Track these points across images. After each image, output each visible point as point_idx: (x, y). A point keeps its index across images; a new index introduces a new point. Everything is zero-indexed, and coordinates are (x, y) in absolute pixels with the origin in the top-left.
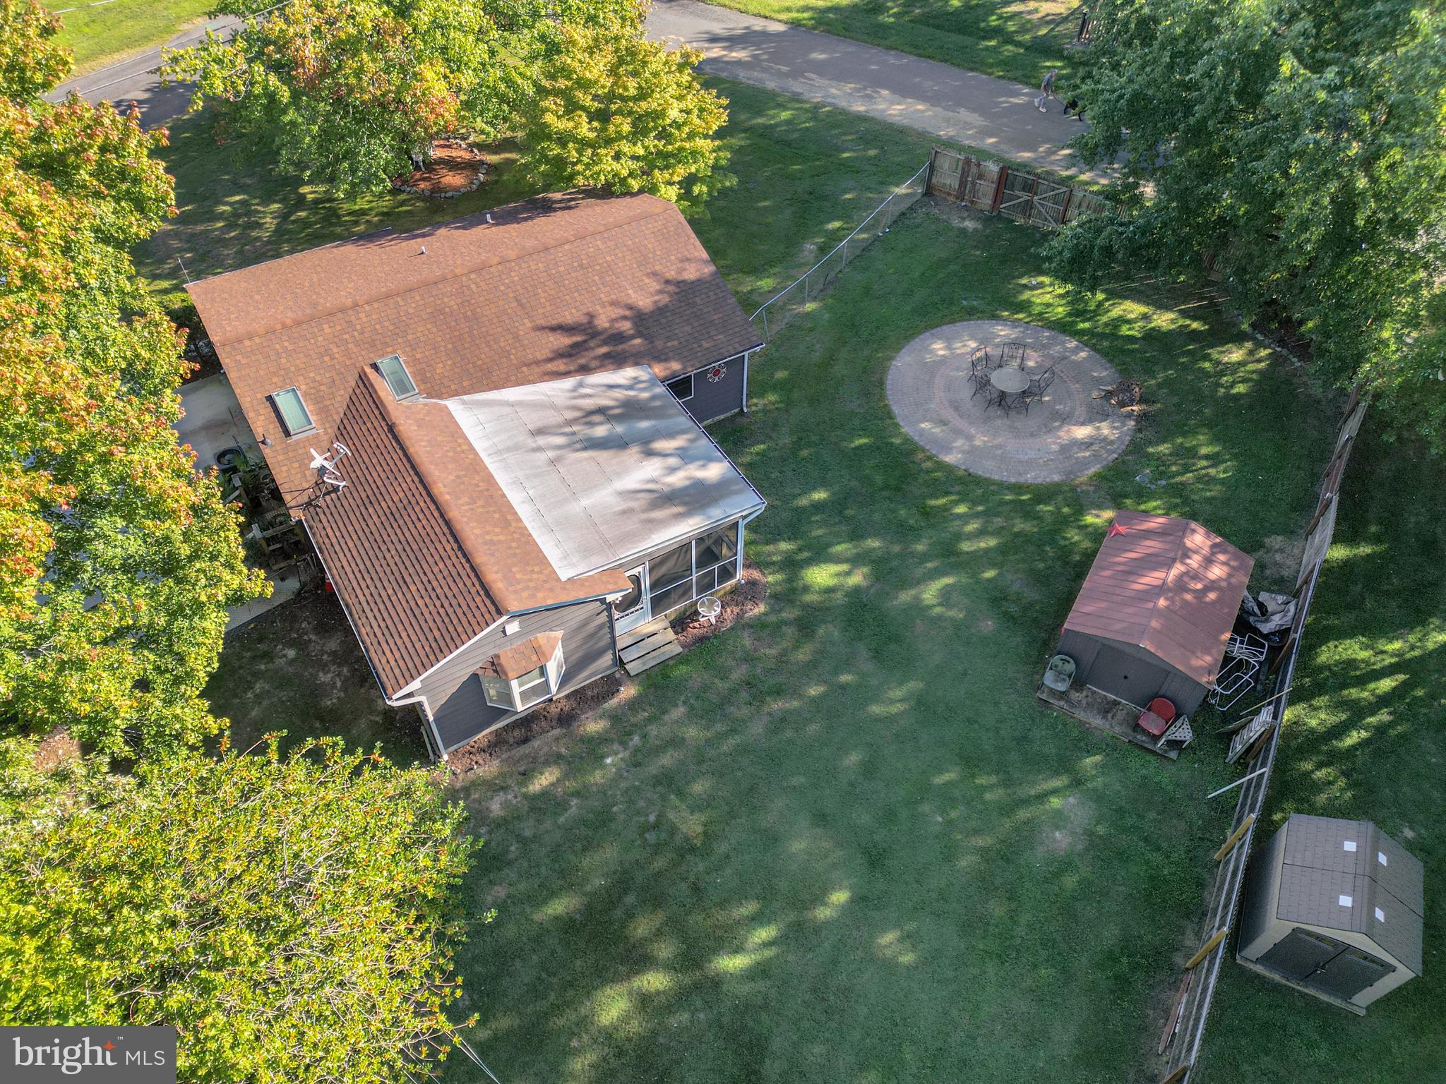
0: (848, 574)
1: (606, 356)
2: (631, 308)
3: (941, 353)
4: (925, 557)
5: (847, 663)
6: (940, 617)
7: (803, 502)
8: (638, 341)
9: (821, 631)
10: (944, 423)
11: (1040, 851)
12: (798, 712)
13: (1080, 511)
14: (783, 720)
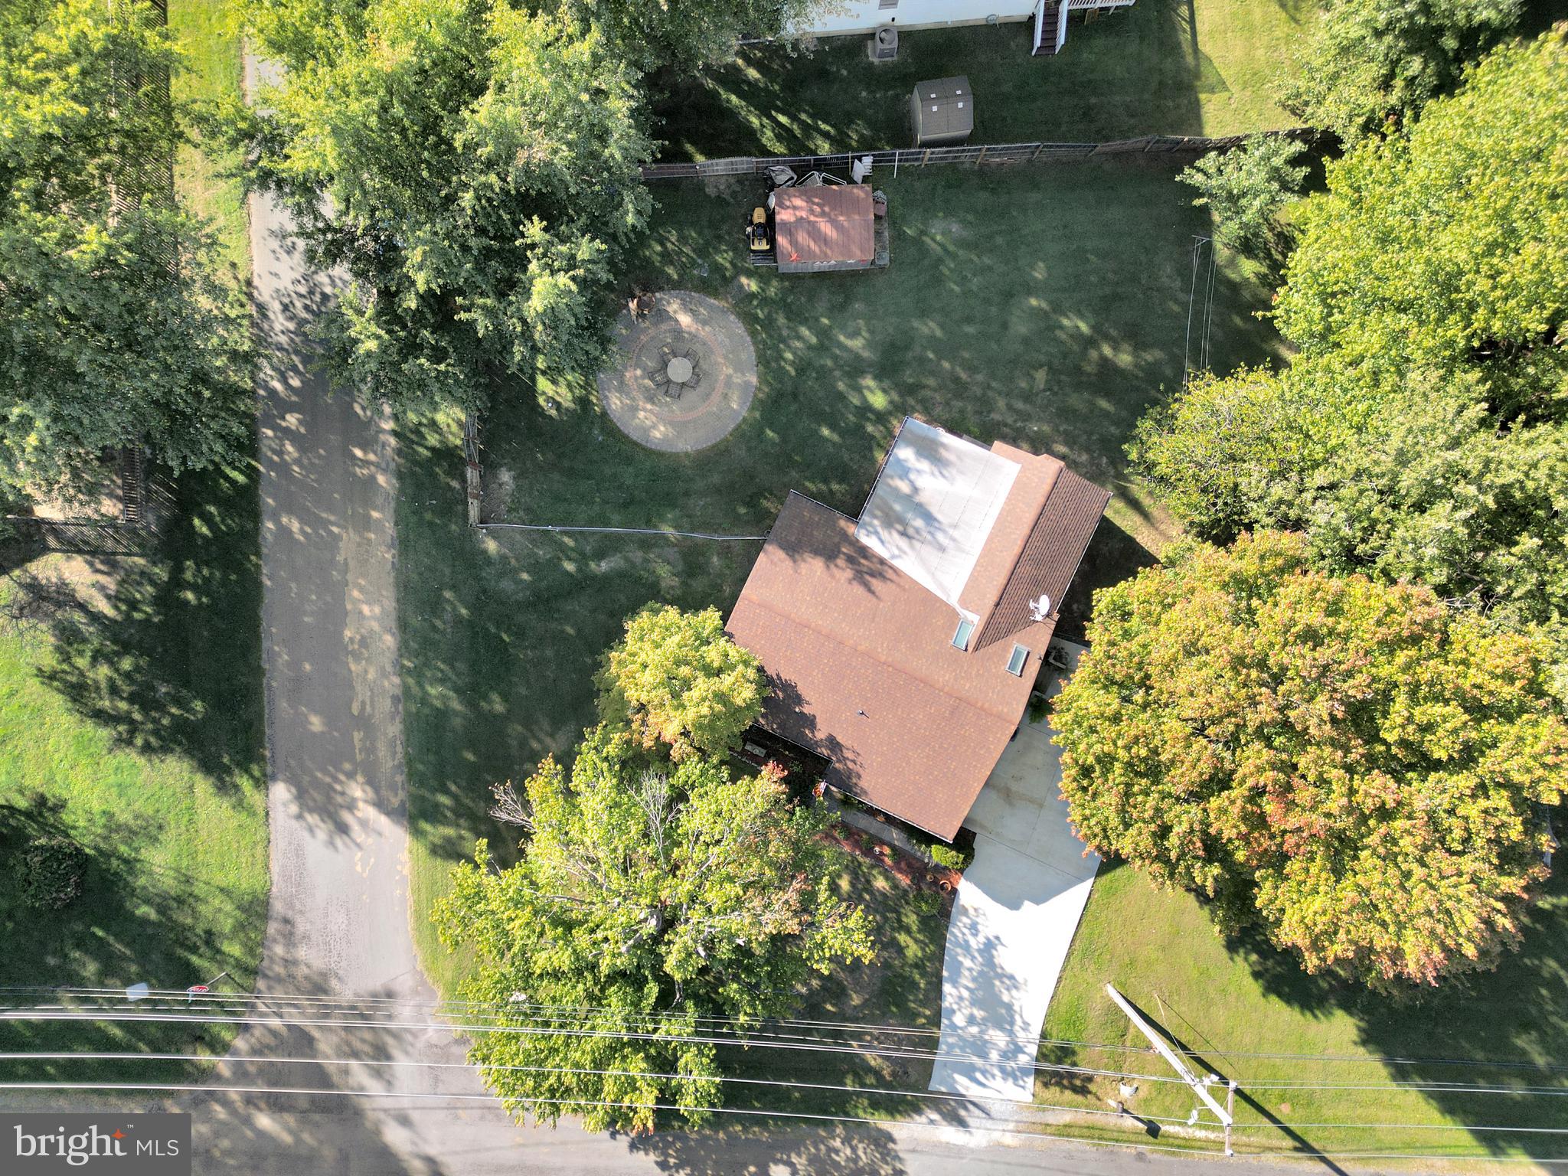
0: (868, 388)
1: (865, 557)
2: (828, 567)
3: (662, 428)
4: (835, 358)
5: (922, 360)
6: (869, 331)
7: (836, 437)
8: (844, 550)
9: (911, 381)
10: (725, 396)
11: (965, 234)
12: (962, 365)
13: (752, 296)
14: (969, 369)
